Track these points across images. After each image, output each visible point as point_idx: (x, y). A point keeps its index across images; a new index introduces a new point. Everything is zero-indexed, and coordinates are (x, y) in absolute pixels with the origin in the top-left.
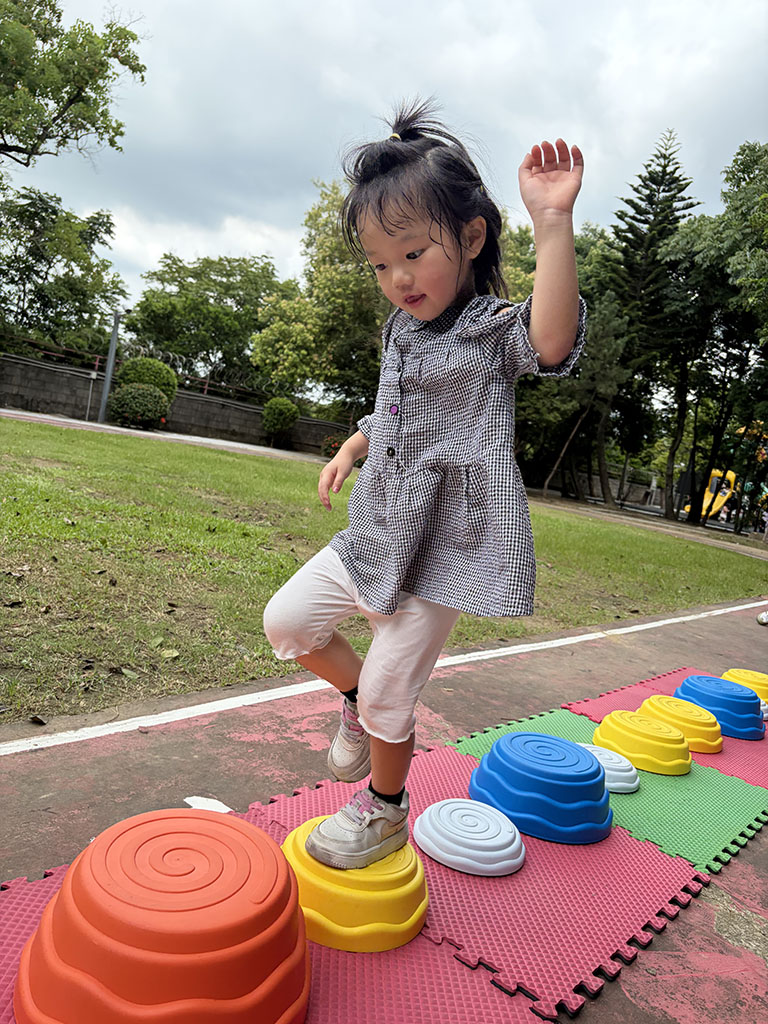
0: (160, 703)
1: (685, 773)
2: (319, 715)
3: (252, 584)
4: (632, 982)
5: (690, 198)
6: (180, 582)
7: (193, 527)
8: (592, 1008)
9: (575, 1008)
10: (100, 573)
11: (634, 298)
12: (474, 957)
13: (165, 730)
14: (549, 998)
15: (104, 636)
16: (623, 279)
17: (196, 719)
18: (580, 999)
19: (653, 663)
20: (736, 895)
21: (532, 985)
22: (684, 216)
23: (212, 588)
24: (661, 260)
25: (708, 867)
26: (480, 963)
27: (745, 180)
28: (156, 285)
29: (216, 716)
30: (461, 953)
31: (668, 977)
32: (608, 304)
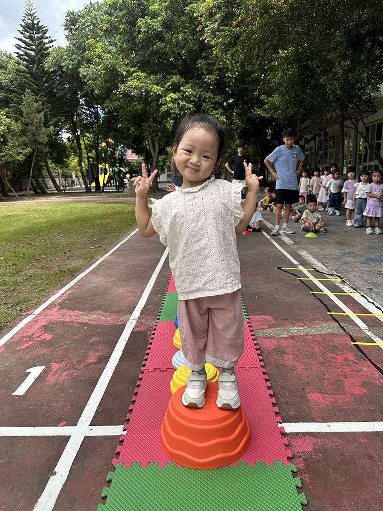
2: (38, 329)
5: (50, 37)
16: (31, 81)
22: (50, 47)
24: (47, 71)
32: (28, 97)
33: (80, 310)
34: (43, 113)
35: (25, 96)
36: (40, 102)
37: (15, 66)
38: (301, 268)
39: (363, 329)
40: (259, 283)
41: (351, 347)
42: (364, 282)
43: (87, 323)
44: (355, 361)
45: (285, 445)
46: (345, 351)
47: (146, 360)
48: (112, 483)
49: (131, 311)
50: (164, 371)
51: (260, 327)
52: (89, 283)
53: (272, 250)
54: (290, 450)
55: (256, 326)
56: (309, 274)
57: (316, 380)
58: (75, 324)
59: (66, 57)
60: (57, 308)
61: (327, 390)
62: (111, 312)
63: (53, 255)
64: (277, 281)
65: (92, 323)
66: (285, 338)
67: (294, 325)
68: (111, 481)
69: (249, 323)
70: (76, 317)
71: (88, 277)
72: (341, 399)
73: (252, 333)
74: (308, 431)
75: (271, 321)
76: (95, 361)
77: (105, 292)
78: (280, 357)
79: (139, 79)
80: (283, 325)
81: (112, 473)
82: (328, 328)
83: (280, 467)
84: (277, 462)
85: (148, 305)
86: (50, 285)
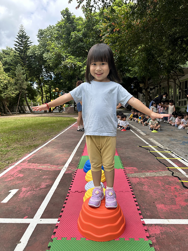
2: (17, 172)
5: (31, 41)
11: (24, 65)
32: (19, 67)
33: (38, 163)
34: (25, 75)
35: (17, 67)
36: (24, 70)
37: (13, 54)
38: (151, 146)
39: (183, 174)
40: (129, 152)
41: (178, 183)
42: (183, 152)
43: (42, 169)
44: (181, 189)
45: (145, 230)
46: (175, 184)
47: (71, 187)
48: (51, 248)
49: (64, 164)
50: (80, 192)
51: (130, 172)
52: (43, 151)
53: (135, 138)
54: (148, 233)
55: (128, 172)
56: (154, 148)
57: (160, 198)
58: (35, 170)
59: (38, 49)
60: (27, 162)
61: (167, 203)
62: (54, 164)
63: (26, 139)
64: (138, 151)
65: (44, 169)
66: (143, 178)
67: (148, 172)
68: (50, 247)
69: (125, 170)
70: (36, 167)
71: (43, 149)
72: (174, 207)
73: (126, 175)
74: (157, 223)
75: (136, 170)
76: (45, 187)
77: (51, 155)
78: (141, 187)
79: (71, 59)
80: (142, 172)
81: (51, 242)
82: (165, 173)
83: (143, 242)
84: (141, 239)
85: (73, 161)
86: (24, 152)
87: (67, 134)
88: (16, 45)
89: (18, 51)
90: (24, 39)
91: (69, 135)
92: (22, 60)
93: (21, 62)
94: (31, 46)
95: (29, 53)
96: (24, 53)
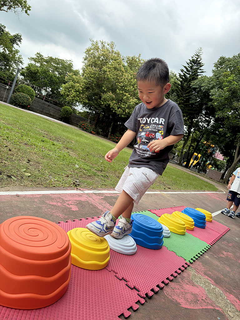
0: (24, 188)
1: (183, 235)
2: (75, 200)
3: (55, 159)
4: (167, 290)
5: (203, 70)
6: (32, 154)
7: (37, 139)
8: (155, 296)
9: (151, 296)
10: (6, 146)
11: (182, 97)
12: (121, 276)
13: (25, 196)
14: (143, 291)
15: (6, 165)
16: (179, 90)
17: (35, 195)
18: (152, 293)
19: (174, 203)
20: (197, 270)
21: (138, 287)
22: (200, 75)
23: (42, 158)
24: (191, 87)
25: (189, 261)
26: (123, 279)
27: (220, 67)
28: (33, 62)
29: (42, 195)
30: (117, 275)
31: (177, 290)
35: (172, 96)
36: (179, 102)
87: (191, 197)
88: (182, 71)
89: (182, 78)
90: (196, 66)
91: (193, 200)
92: (181, 91)
93: (179, 92)
94: (201, 76)
95: (194, 84)
96: (188, 82)
